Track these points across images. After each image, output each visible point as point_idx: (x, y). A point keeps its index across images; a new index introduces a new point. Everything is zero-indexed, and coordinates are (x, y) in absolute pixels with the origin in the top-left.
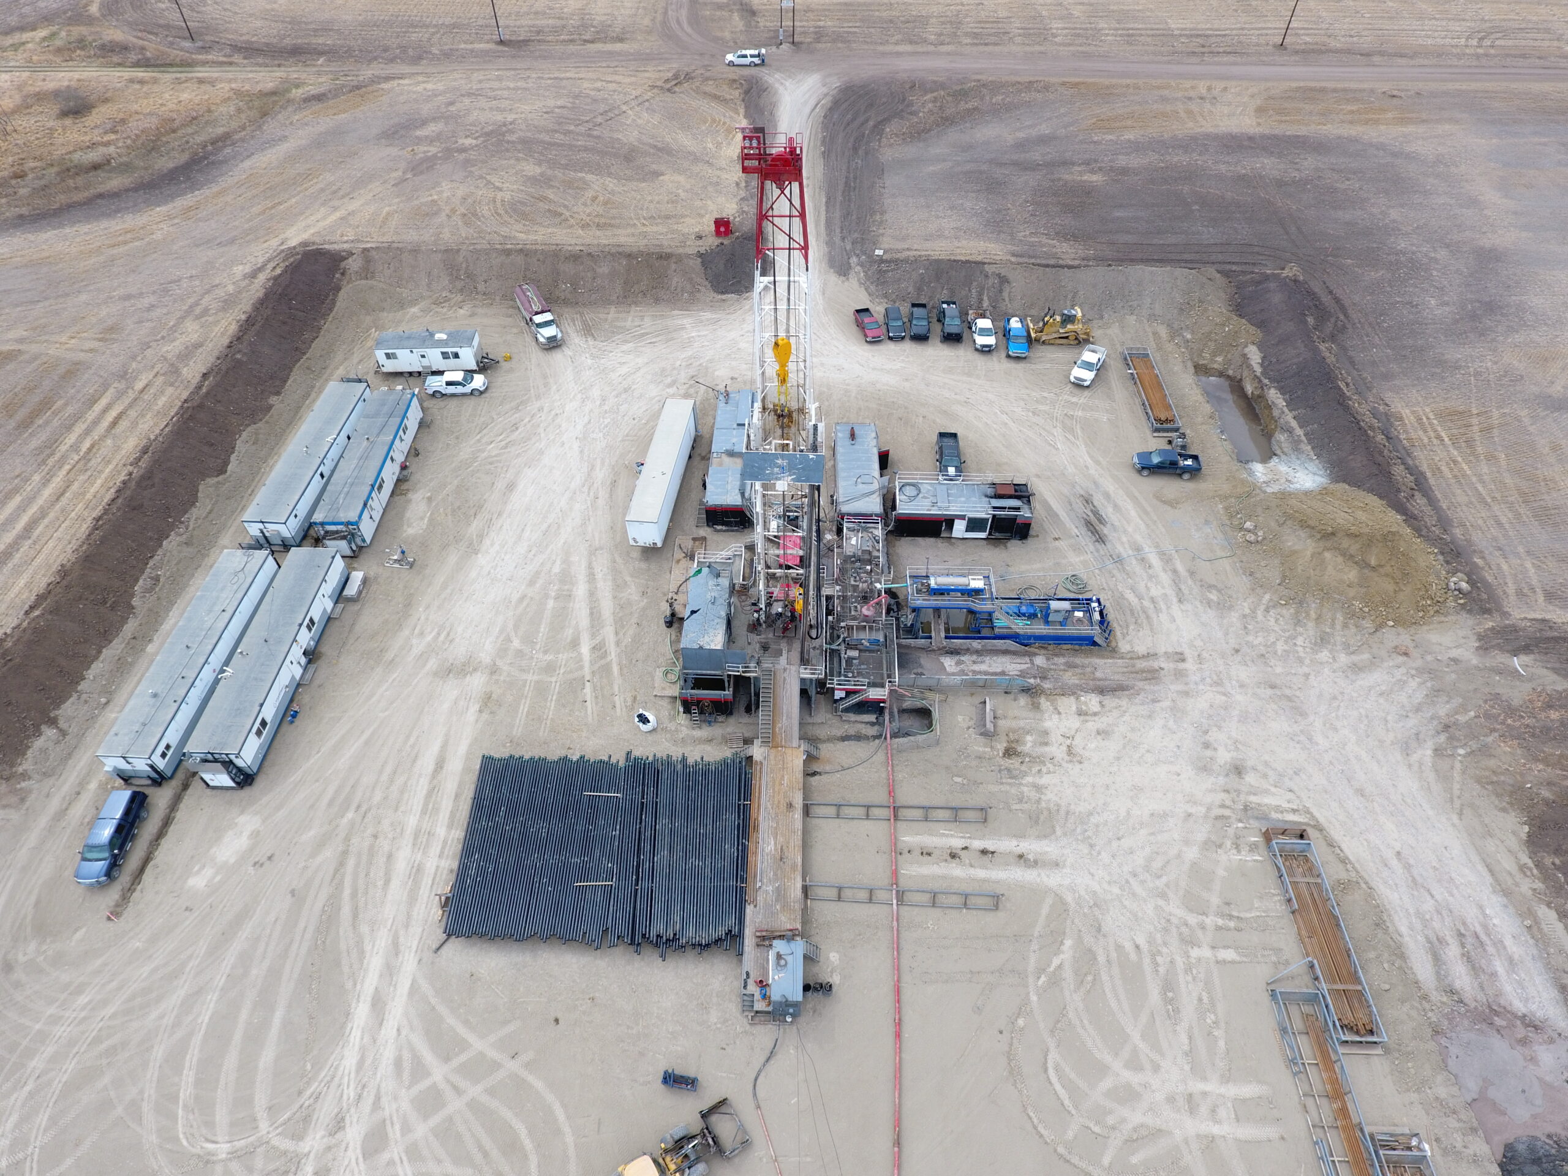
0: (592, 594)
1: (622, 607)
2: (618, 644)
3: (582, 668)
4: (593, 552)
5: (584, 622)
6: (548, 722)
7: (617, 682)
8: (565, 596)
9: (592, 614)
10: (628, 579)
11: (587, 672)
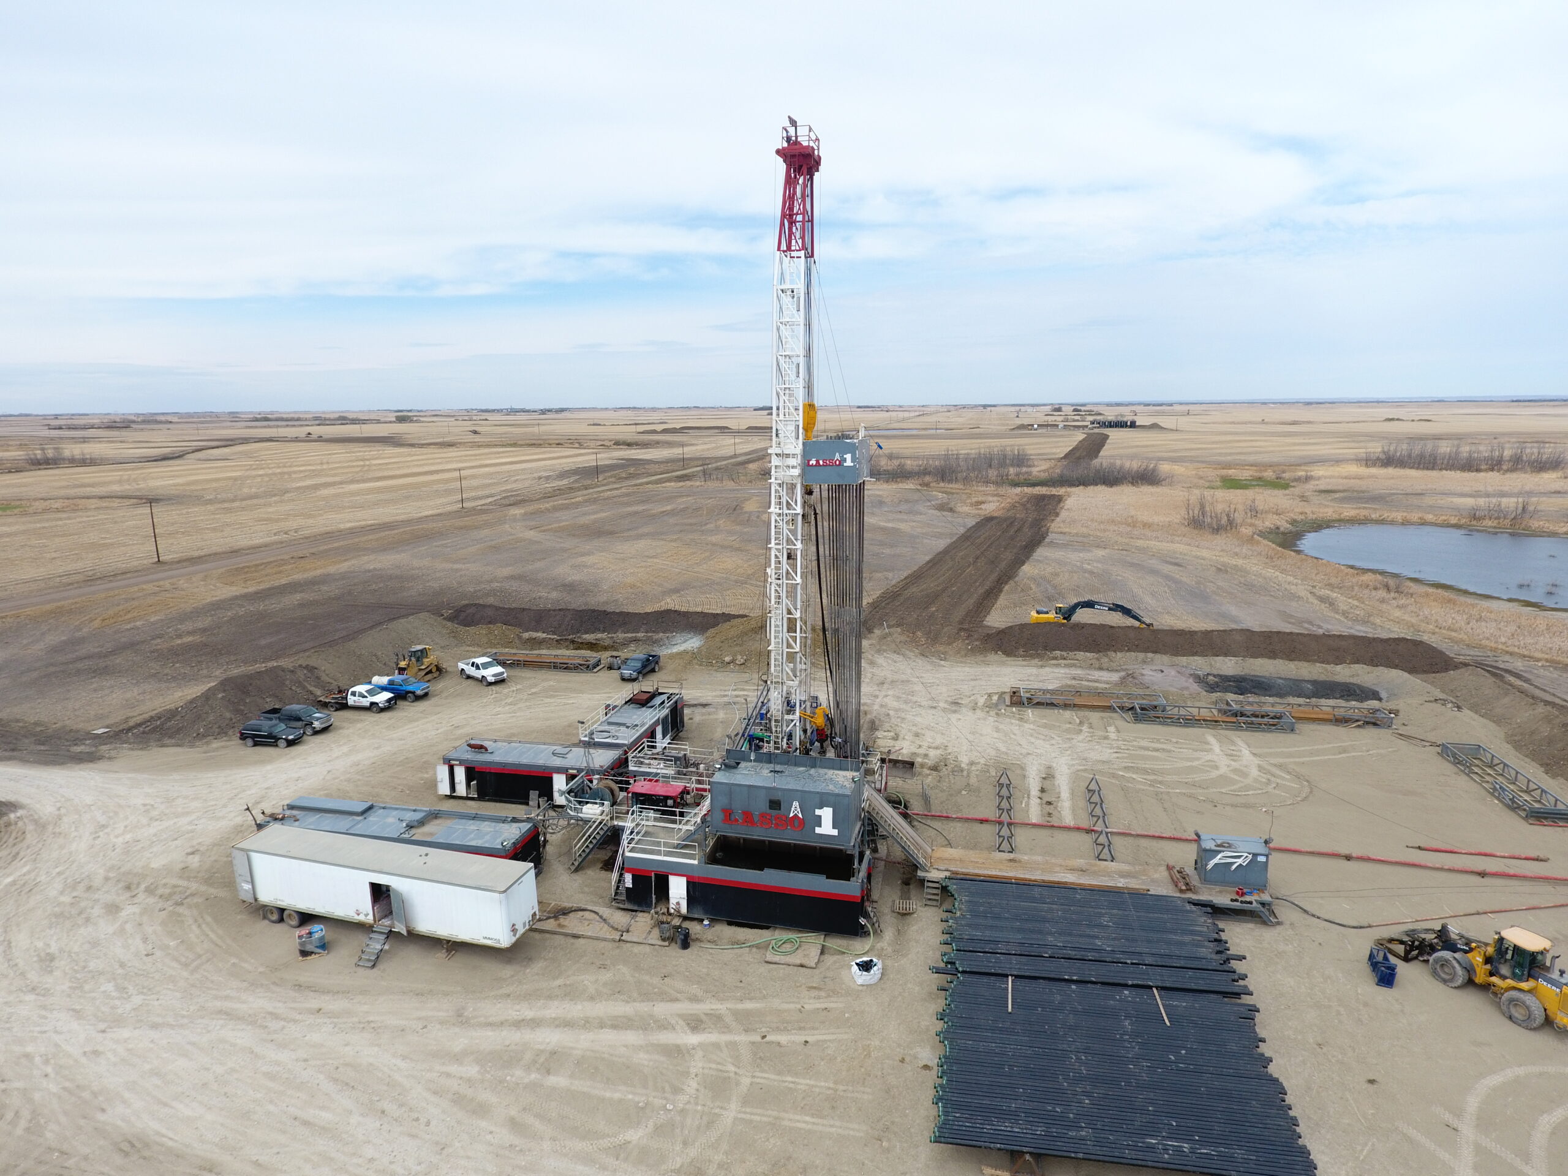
0: (566, 1024)
1: (617, 991)
2: (694, 999)
3: (733, 1046)
4: (461, 1019)
5: (631, 1037)
6: (841, 1088)
7: (776, 1003)
8: (550, 1061)
9: (614, 1027)
10: (559, 982)
11: (742, 1038)
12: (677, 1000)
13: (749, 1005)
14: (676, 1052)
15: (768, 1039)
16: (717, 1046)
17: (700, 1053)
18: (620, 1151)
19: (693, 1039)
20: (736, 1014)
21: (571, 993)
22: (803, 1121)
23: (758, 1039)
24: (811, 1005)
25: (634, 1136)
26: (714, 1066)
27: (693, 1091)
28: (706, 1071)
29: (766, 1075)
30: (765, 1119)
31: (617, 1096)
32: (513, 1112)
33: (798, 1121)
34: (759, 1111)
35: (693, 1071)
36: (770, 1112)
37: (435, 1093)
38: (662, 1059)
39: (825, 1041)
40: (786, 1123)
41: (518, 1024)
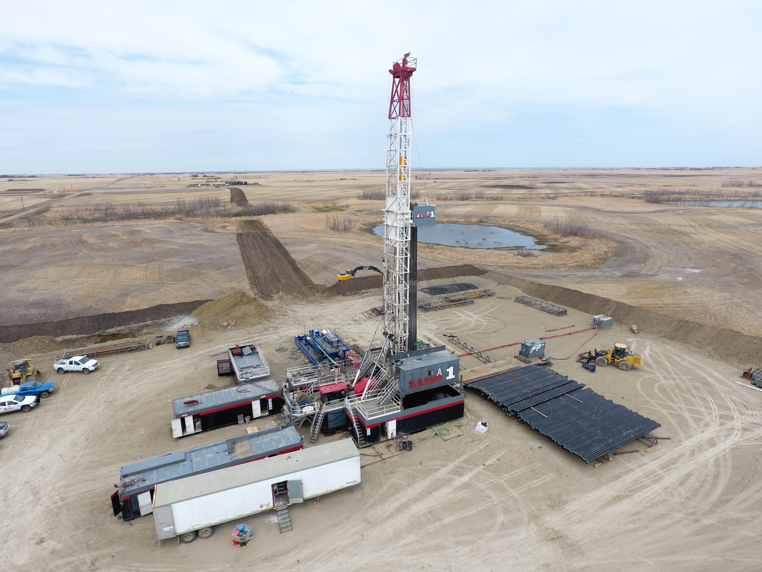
0: (416, 500)
1: (413, 479)
2: (443, 465)
3: (480, 473)
6: (529, 466)
7: (470, 452)
8: (434, 515)
9: (434, 490)
10: (385, 488)
11: (479, 469)
12: (438, 470)
13: (464, 457)
14: (466, 486)
15: (486, 464)
16: (474, 476)
17: (475, 482)
18: (504, 526)
19: (465, 478)
20: (464, 462)
21: (397, 489)
22: (536, 483)
23: (483, 467)
24: (482, 447)
25: (501, 518)
26: (486, 483)
27: (494, 495)
28: (487, 486)
29: (505, 476)
30: (526, 489)
31: (474, 511)
32: (453, 540)
33: (535, 483)
34: (520, 488)
35: (483, 488)
36: (524, 486)
37: (412, 554)
38: (468, 490)
39: (503, 456)
40: (533, 486)
41: (399, 510)
